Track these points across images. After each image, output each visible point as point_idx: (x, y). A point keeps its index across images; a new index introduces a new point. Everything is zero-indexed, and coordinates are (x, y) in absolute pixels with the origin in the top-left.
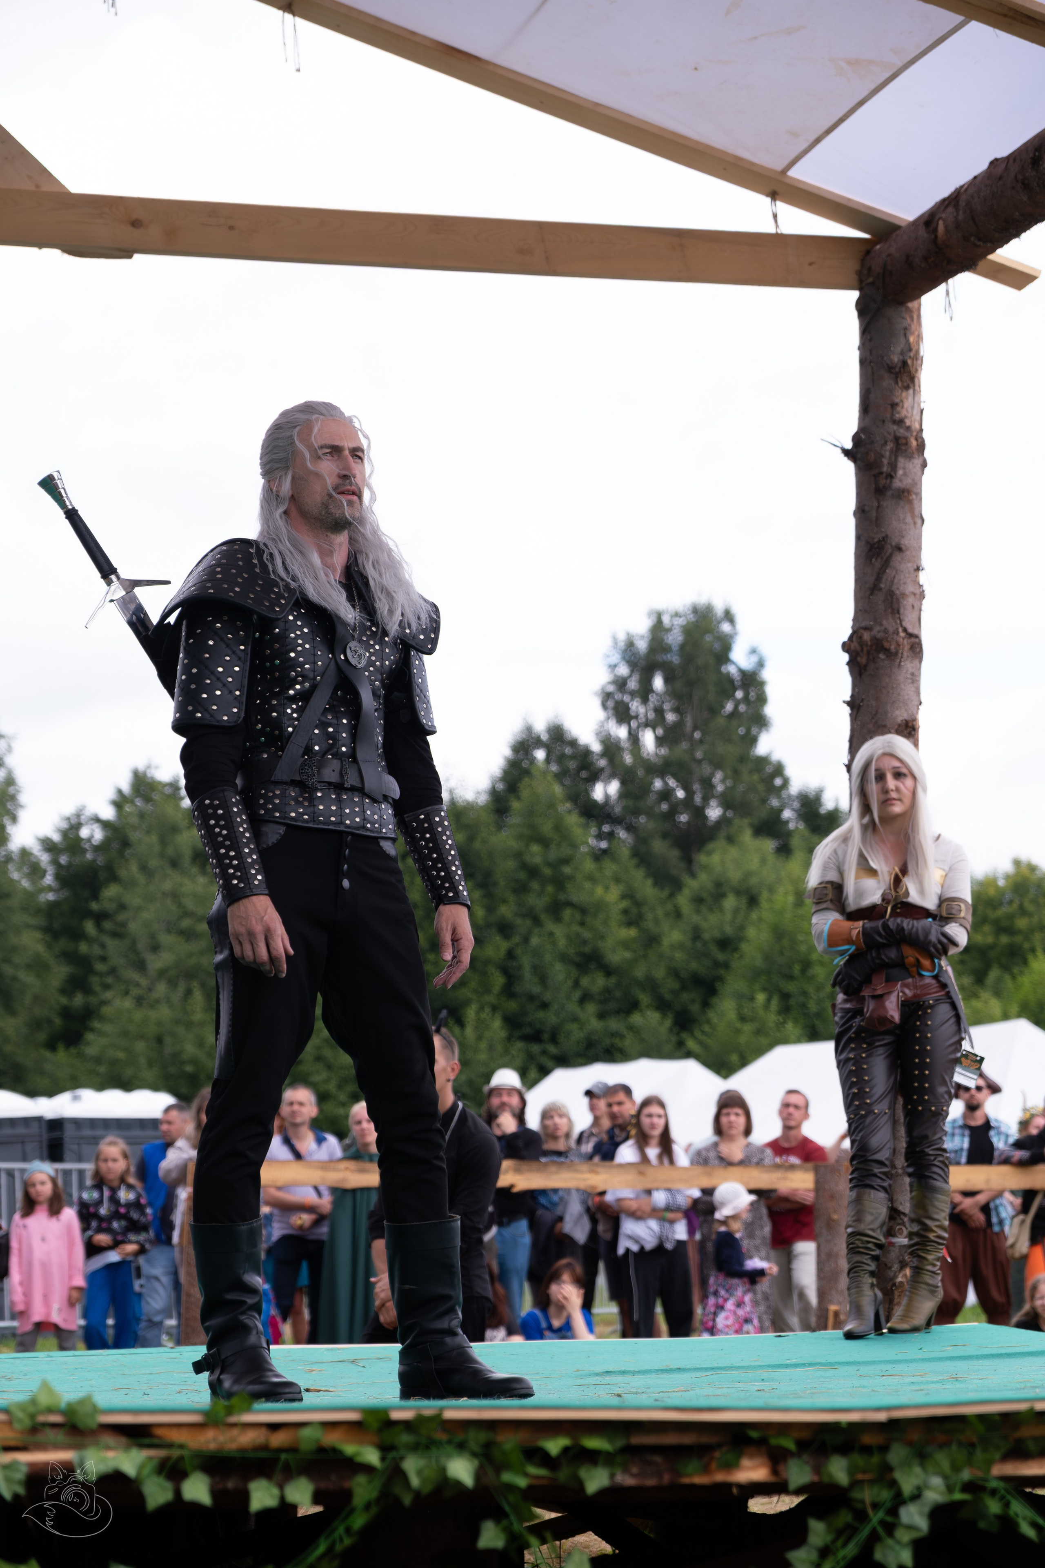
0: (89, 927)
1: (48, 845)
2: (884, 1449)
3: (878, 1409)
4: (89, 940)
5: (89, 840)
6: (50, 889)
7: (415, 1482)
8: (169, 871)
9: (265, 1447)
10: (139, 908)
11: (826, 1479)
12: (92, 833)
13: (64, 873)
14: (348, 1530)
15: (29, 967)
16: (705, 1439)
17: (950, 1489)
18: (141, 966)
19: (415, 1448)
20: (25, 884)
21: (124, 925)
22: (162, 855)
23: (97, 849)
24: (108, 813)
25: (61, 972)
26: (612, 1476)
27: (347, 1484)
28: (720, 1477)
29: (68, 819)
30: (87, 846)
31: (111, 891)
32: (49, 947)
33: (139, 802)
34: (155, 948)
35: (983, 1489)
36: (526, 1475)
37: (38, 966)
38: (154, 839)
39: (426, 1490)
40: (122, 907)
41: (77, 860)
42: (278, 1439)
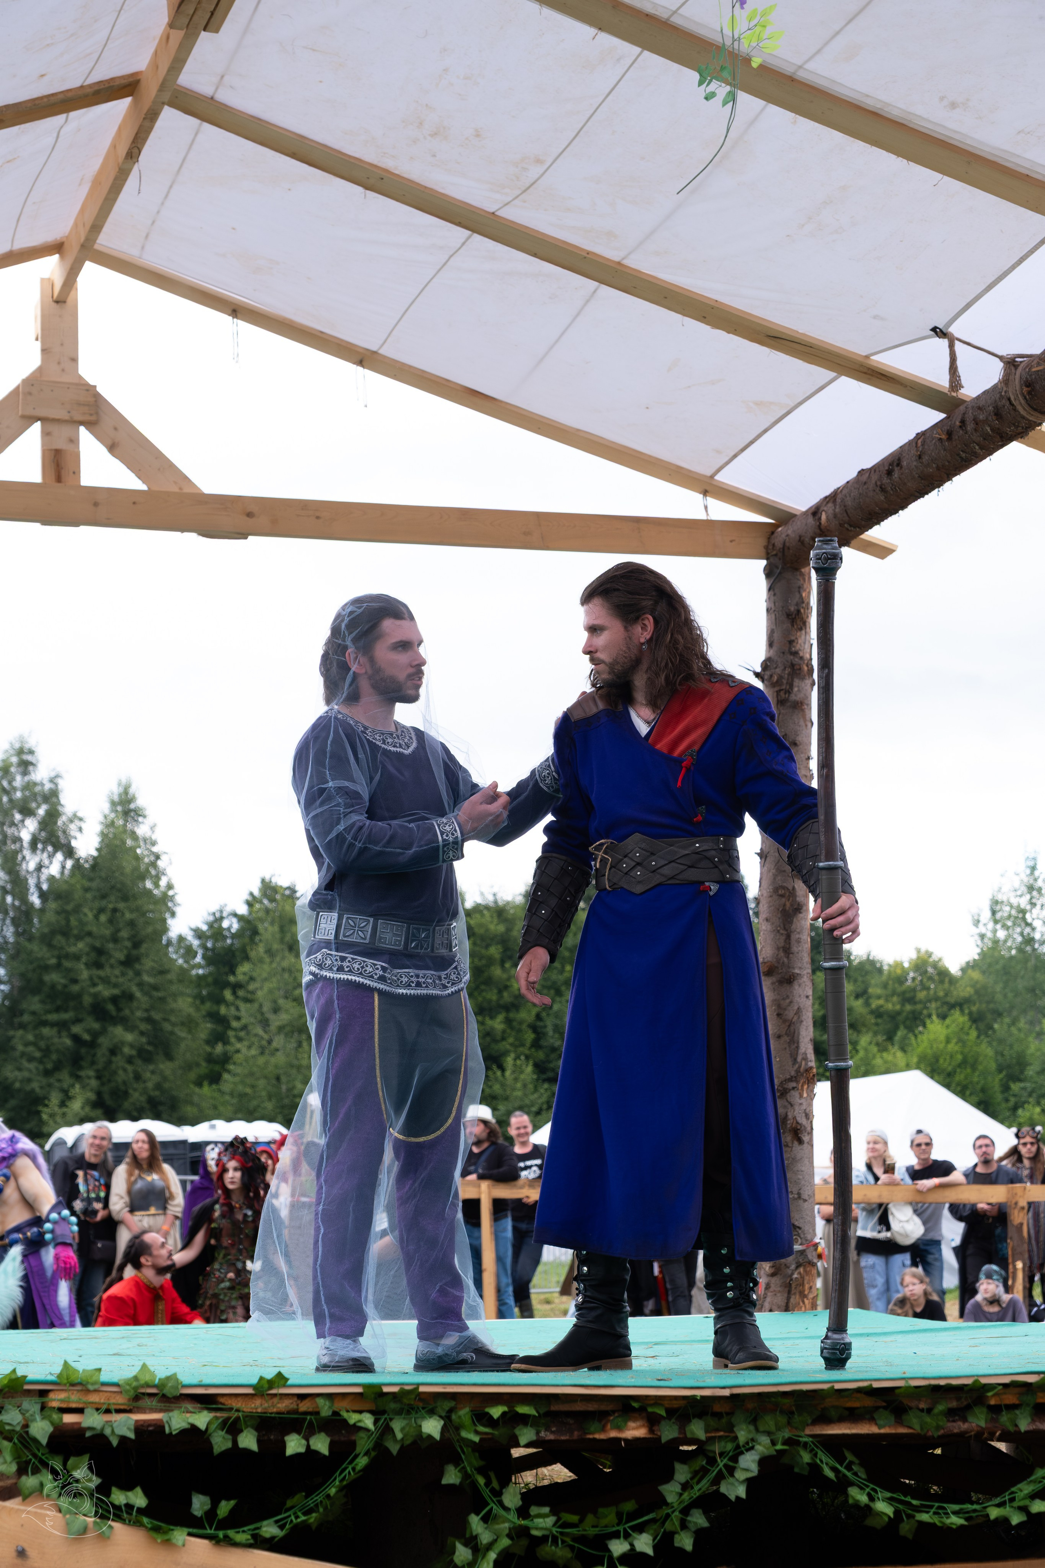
0: (228, 994)
1: (198, 934)
2: (730, 1414)
3: (724, 1388)
4: (228, 1005)
5: (229, 929)
6: (199, 966)
7: (399, 1436)
8: (287, 953)
9: (296, 1412)
10: (266, 979)
11: (689, 1435)
12: (231, 925)
13: (210, 953)
14: (354, 1469)
15: (183, 1024)
16: (603, 1407)
17: (774, 1443)
18: (265, 1023)
19: (399, 1412)
20: (180, 961)
21: (253, 993)
22: (282, 941)
23: (234, 936)
24: (243, 910)
25: (206, 1028)
26: (538, 1433)
27: (353, 1438)
28: (613, 1434)
29: (214, 914)
30: (226, 933)
31: (244, 969)
32: (198, 1009)
33: (266, 902)
34: (276, 1010)
35: (798, 1443)
36: (477, 1432)
37: (189, 1024)
38: (276, 928)
39: (408, 1442)
40: (252, 979)
41: (219, 945)
42: (304, 1406)
